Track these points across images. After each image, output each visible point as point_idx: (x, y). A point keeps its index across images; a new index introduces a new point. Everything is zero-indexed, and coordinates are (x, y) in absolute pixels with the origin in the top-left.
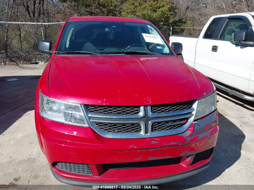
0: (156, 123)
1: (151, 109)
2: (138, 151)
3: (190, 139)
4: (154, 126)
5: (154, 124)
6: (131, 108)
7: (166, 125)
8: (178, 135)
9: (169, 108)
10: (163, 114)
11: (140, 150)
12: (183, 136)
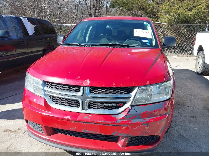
0: (93, 102)
1: (90, 89)
2: (73, 122)
3: (121, 121)
4: (90, 105)
5: (91, 103)
6: (73, 87)
7: (101, 105)
8: (111, 115)
9: (106, 91)
10: (99, 96)
11: (75, 122)
12: (115, 118)
